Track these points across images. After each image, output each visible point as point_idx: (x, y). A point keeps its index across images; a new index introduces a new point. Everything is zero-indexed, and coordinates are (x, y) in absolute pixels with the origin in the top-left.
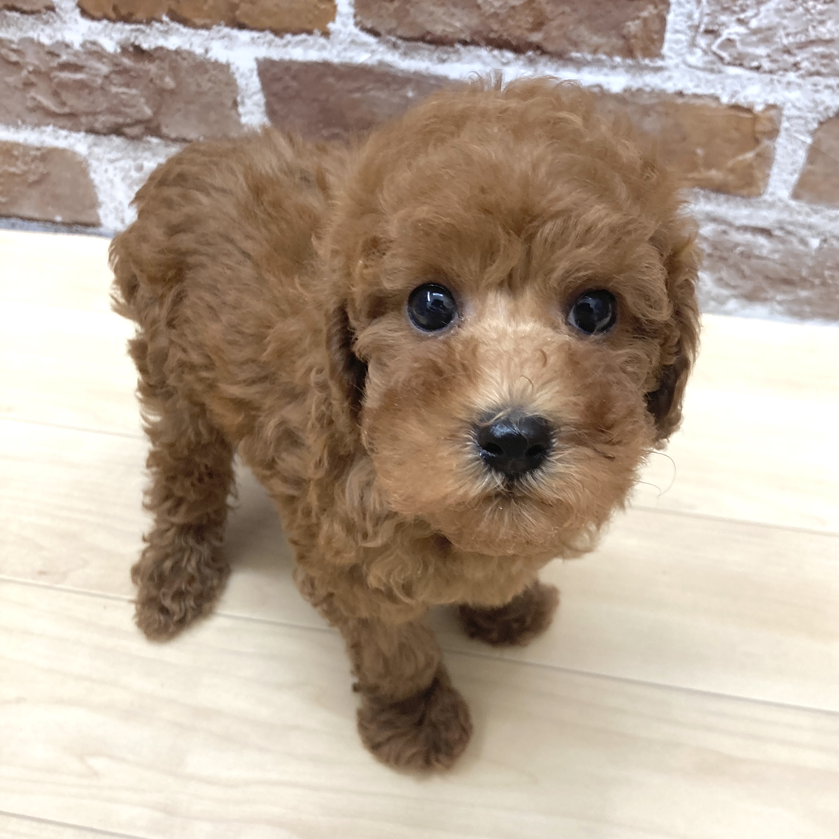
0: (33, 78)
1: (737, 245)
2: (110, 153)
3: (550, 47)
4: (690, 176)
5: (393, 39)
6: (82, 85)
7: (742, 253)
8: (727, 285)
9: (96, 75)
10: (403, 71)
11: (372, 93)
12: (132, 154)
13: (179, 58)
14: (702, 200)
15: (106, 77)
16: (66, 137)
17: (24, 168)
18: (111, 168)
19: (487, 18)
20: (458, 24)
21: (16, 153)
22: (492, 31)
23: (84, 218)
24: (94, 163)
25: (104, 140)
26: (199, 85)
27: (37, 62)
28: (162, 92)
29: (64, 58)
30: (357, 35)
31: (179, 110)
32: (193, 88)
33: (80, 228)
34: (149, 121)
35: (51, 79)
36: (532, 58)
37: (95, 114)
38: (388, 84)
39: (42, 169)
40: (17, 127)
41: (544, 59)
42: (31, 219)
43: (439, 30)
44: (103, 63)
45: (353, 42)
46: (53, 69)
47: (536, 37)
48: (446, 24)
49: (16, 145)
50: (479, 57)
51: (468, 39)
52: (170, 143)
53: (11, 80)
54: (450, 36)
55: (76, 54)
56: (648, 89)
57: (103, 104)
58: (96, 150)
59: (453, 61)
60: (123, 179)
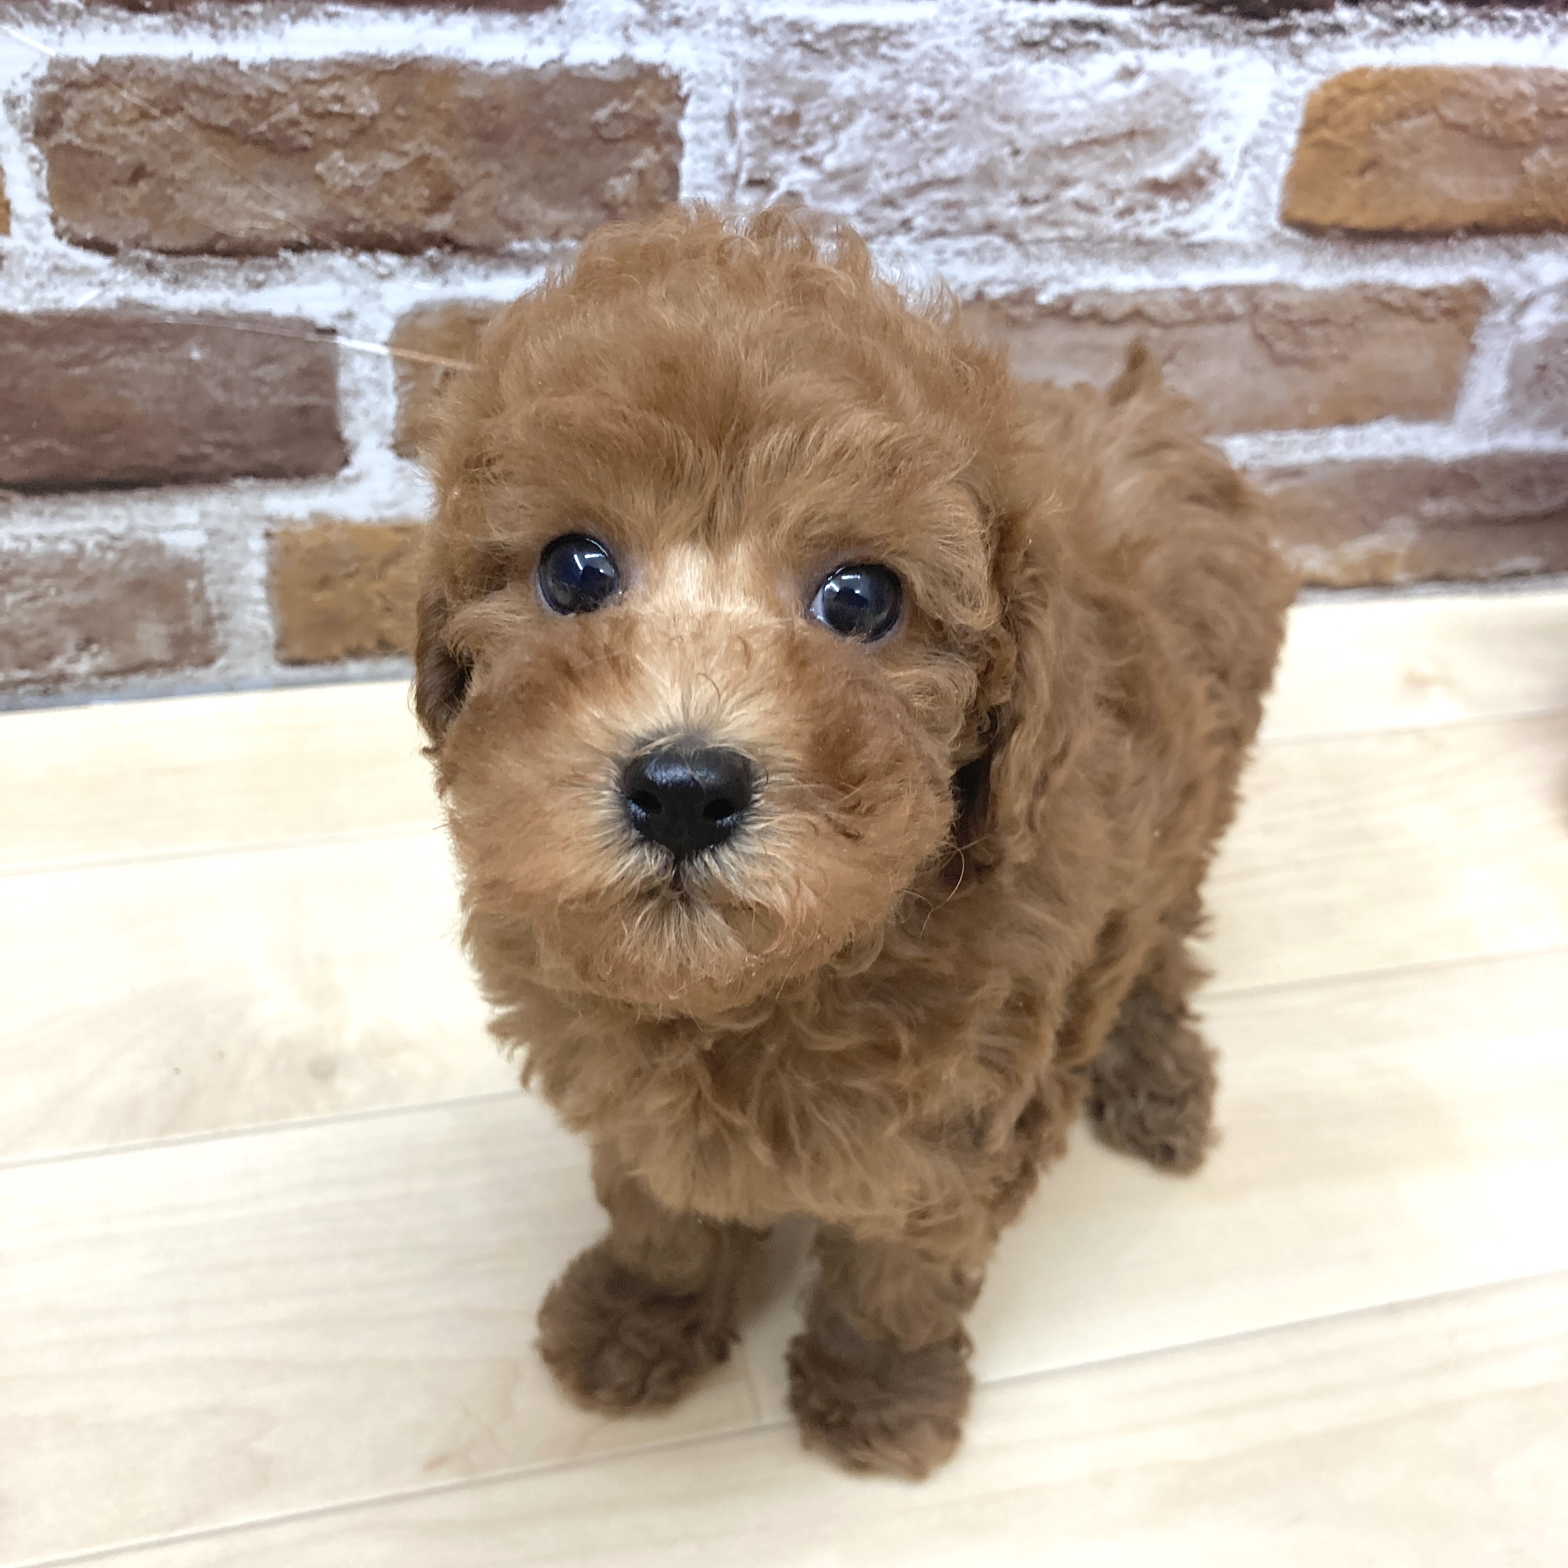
3: (469, 238)
5: (147, 255)
10: (174, 313)
11: (112, 362)
19: (339, 197)
20: (280, 215)
22: (352, 219)
30: (64, 256)
36: (435, 261)
38: (145, 342)
41: (459, 260)
43: (241, 228)
45: (56, 269)
47: (440, 223)
48: (254, 216)
50: (331, 270)
51: (305, 240)
54: (267, 238)
59: (279, 284)
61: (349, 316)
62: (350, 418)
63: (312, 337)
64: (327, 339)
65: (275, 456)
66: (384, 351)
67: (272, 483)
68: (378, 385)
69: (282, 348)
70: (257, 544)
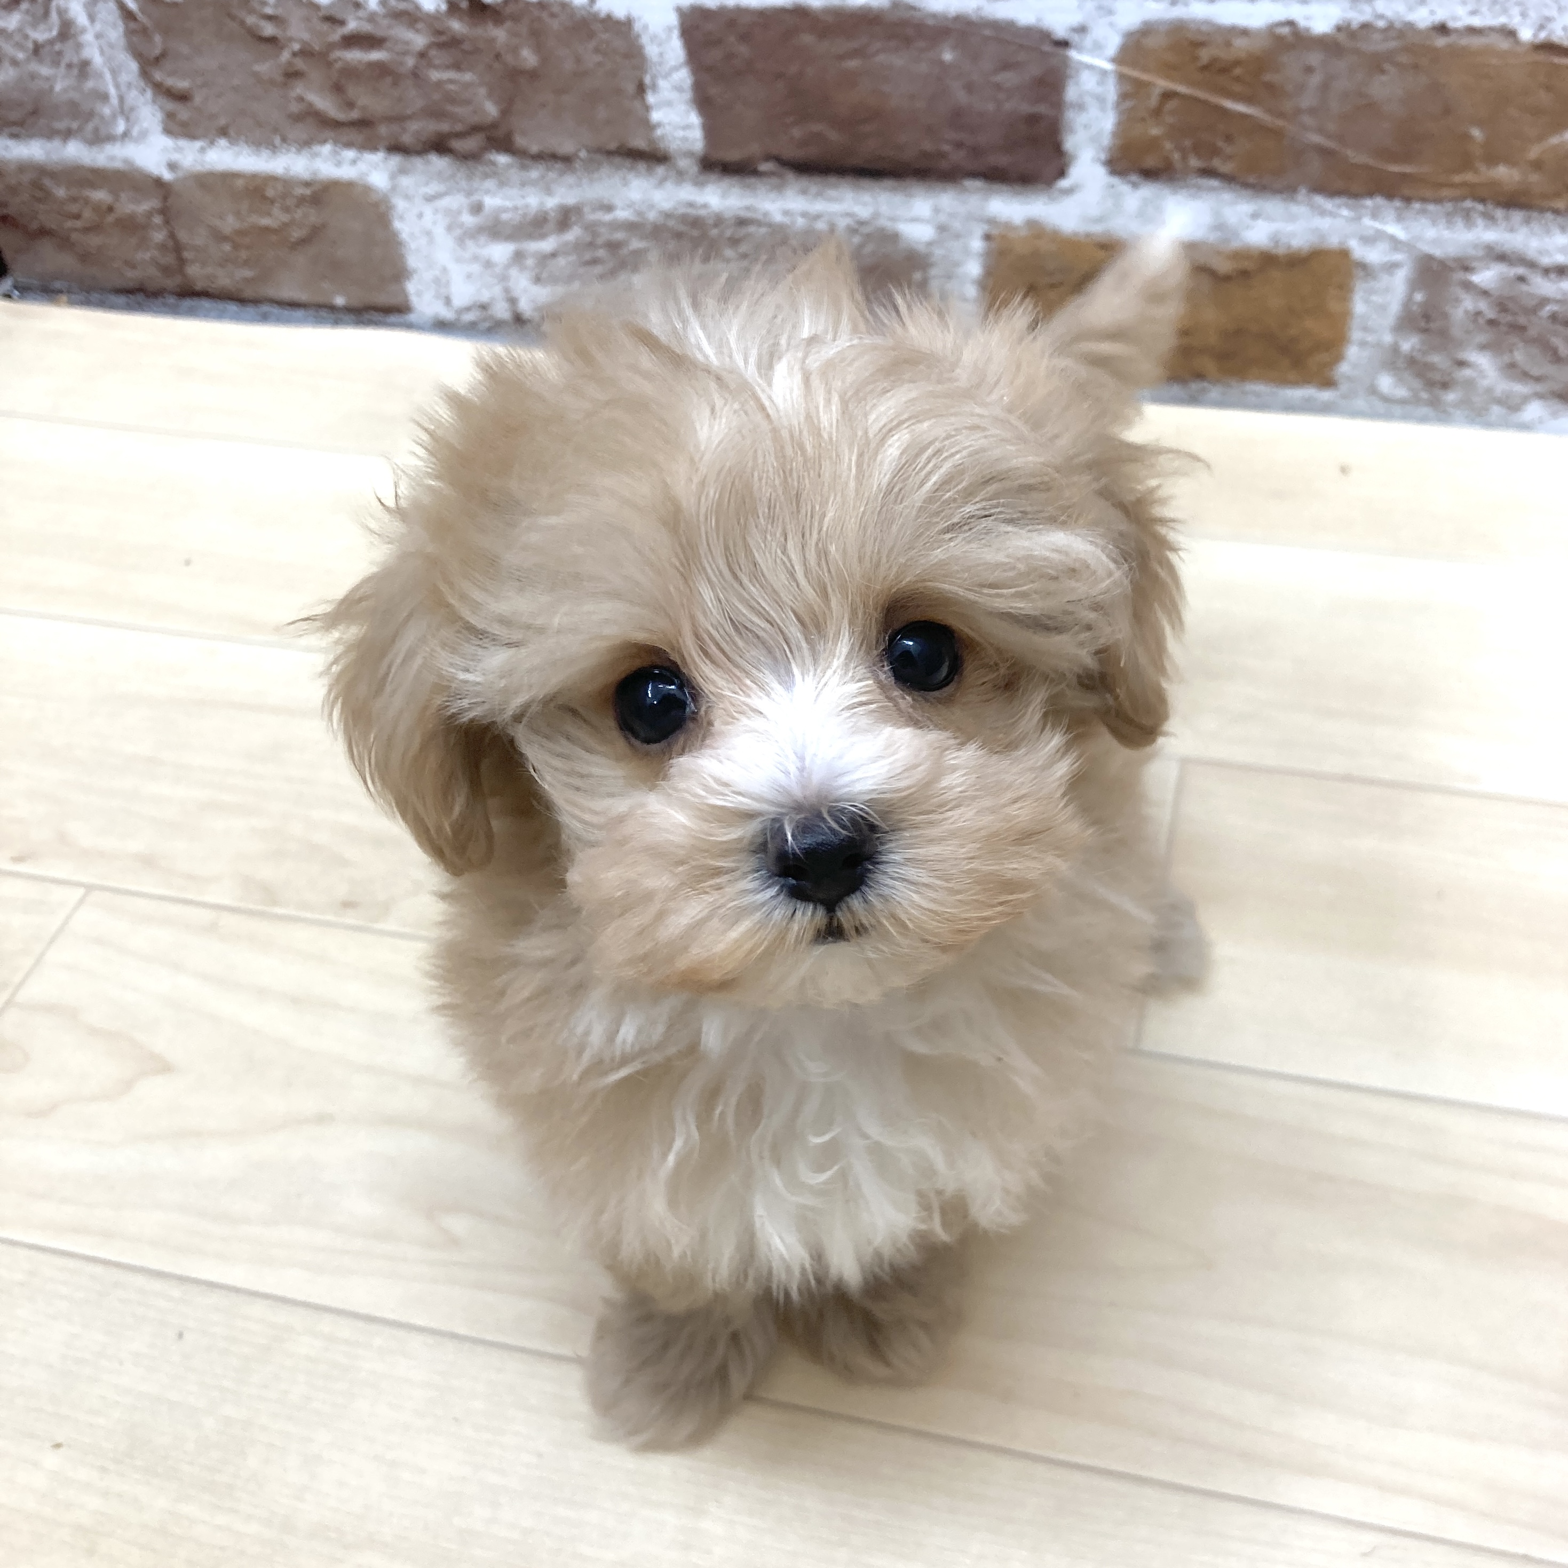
0: (300, 64)
1: (1544, 301)
2: (427, 184)
4: (1457, 179)
6: (381, 70)
7: (1554, 317)
8: (1525, 376)
9: (405, 53)
10: (934, 16)
11: (881, 58)
12: (463, 184)
13: (545, 15)
14: (1480, 222)
15: (422, 55)
16: (354, 162)
17: (285, 218)
18: (428, 210)
21: (270, 193)
23: (382, 299)
24: (400, 204)
25: (418, 162)
26: (578, 60)
27: (306, 36)
28: (516, 74)
29: (352, 25)
31: (543, 105)
32: (569, 66)
33: (376, 316)
34: (494, 126)
35: (329, 64)
37: (400, 119)
38: (907, 41)
39: (313, 216)
40: (274, 149)
42: (294, 305)
44: (417, 31)
46: (332, 46)
49: (271, 179)
52: (528, 162)
53: (264, 68)
55: (372, 18)
56: (1381, 24)
57: (415, 100)
58: (406, 182)
60: (449, 228)
61: (1082, 29)
62: (1072, 131)
63: (1047, 48)
64: (1060, 51)
65: (1001, 160)
66: (1109, 66)
67: (996, 187)
68: (1101, 100)
69: (1022, 57)
70: (977, 245)
